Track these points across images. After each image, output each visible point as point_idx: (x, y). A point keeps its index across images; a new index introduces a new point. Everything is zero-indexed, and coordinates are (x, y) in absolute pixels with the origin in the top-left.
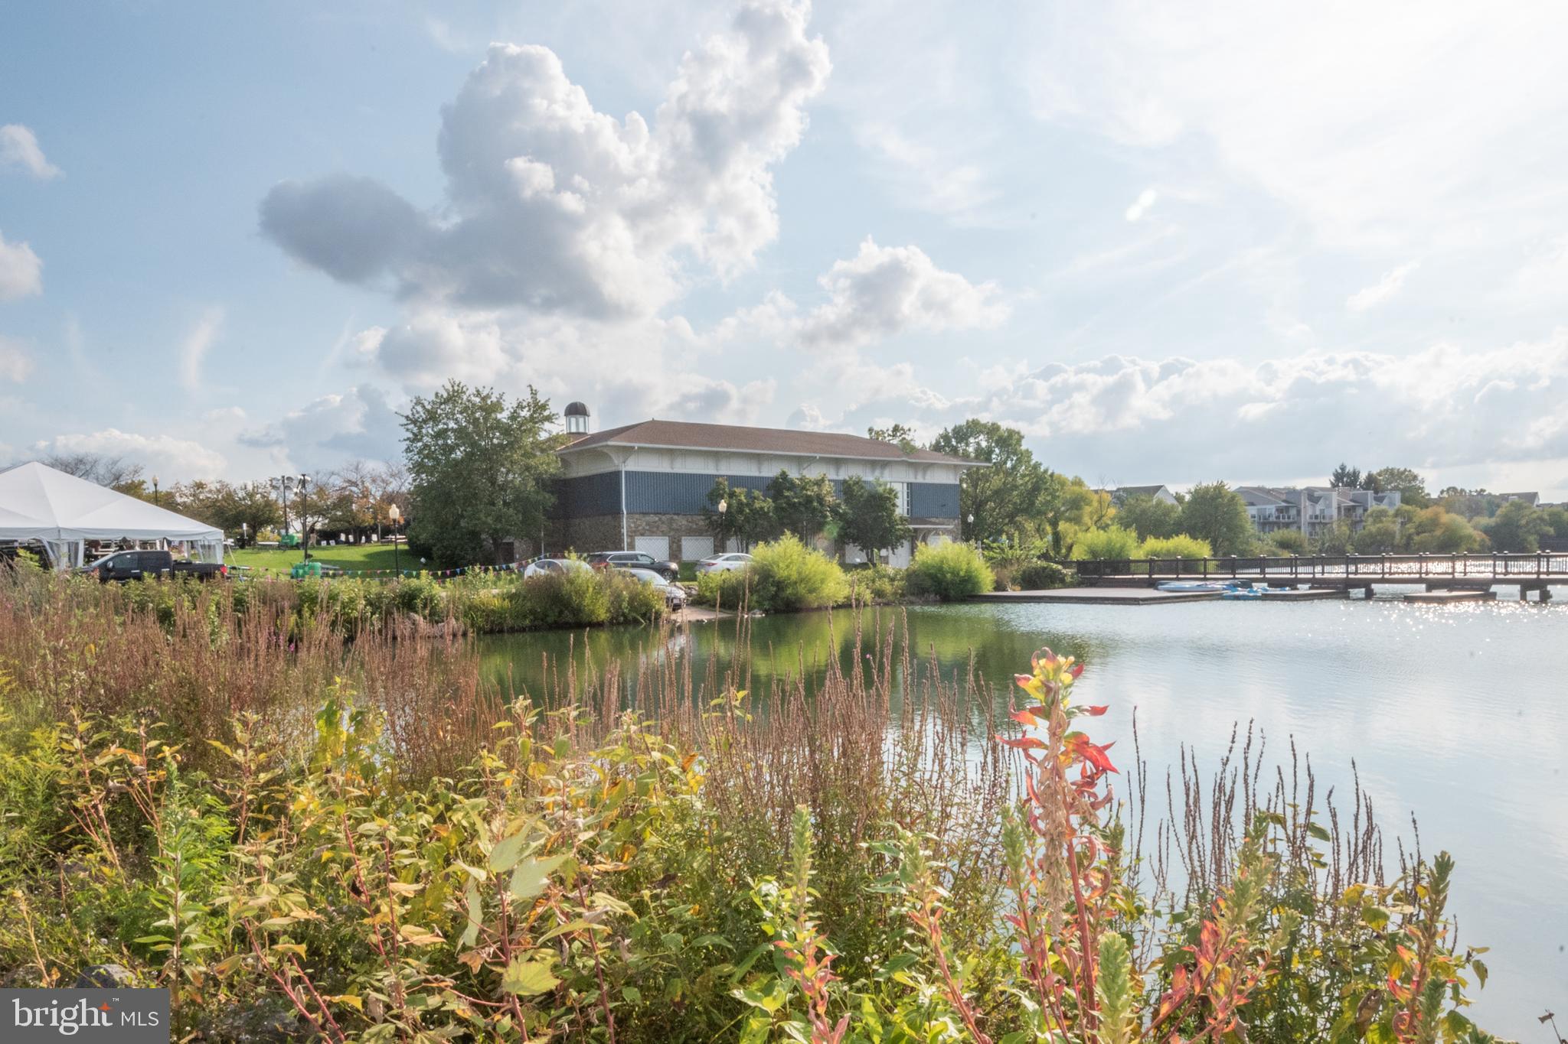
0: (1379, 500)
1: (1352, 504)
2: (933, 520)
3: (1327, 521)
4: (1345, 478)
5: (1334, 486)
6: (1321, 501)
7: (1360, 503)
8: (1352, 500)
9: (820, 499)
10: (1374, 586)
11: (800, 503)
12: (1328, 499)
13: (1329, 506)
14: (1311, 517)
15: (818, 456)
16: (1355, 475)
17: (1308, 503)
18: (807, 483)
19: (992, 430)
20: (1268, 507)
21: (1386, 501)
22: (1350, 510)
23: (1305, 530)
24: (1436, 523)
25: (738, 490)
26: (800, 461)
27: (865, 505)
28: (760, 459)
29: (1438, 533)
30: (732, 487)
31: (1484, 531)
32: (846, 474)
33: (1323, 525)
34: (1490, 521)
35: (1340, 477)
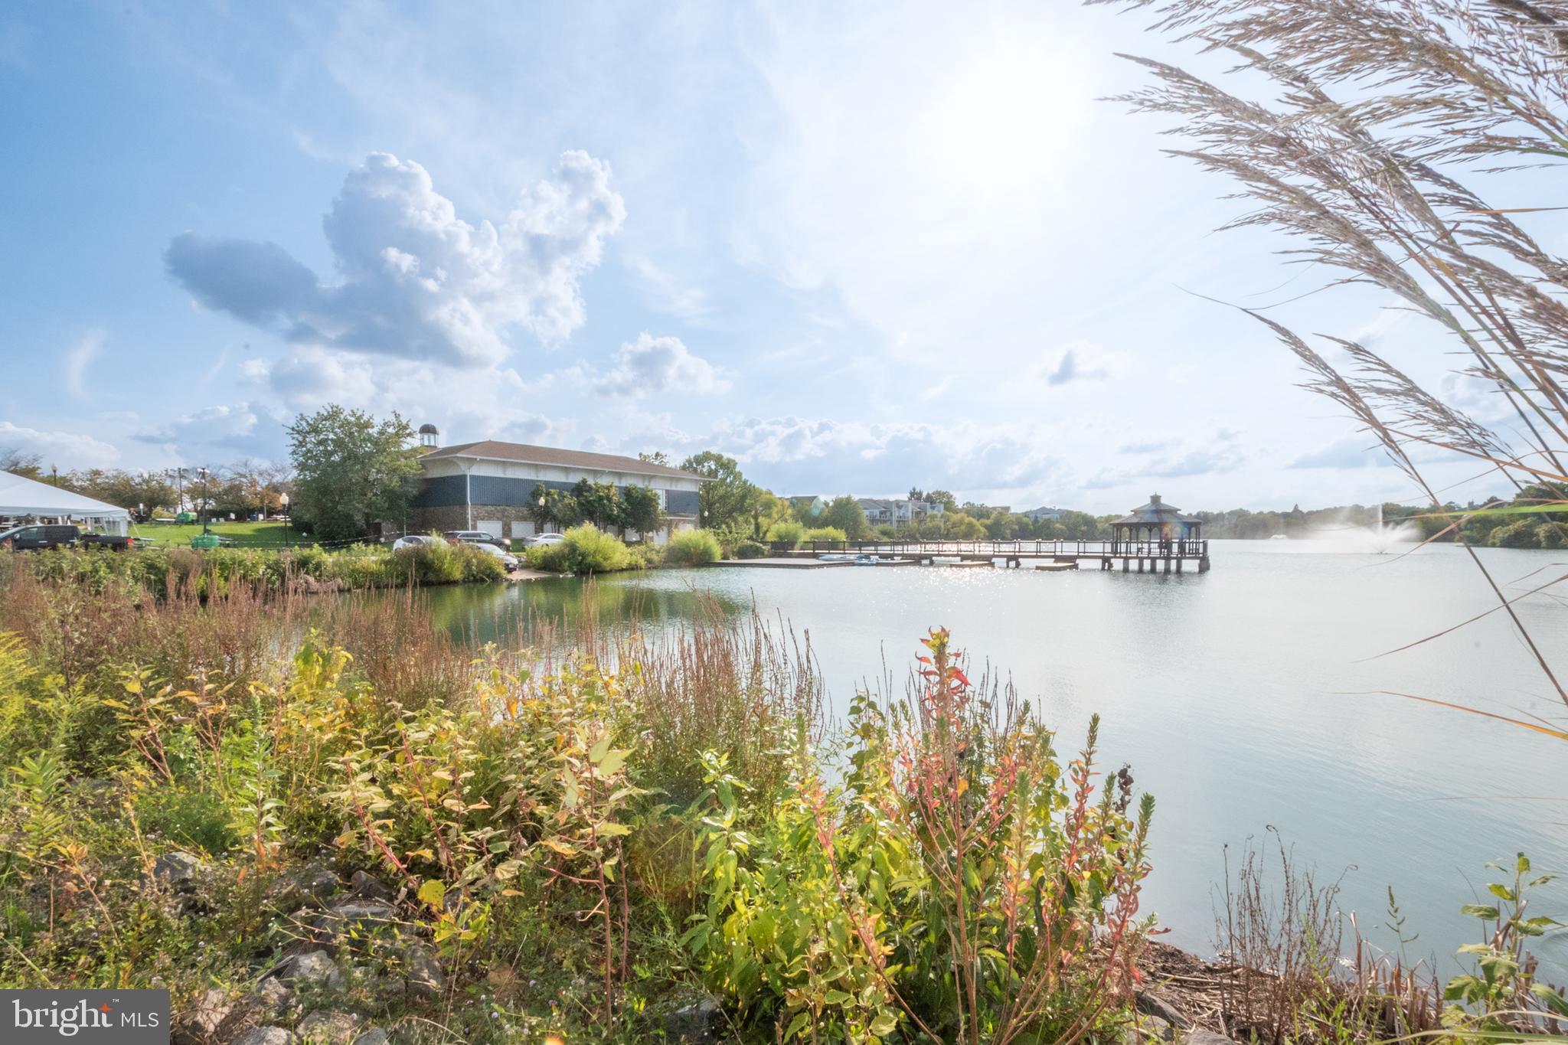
0: (933, 508)
1: (919, 510)
2: (682, 513)
3: (906, 519)
4: (915, 495)
5: (910, 499)
6: (903, 508)
7: (923, 510)
8: (919, 508)
9: (609, 498)
10: (934, 558)
11: (595, 501)
12: (907, 506)
13: (907, 511)
14: (898, 517)
15: (607, 470)
16: (921, 494)
17: (896, 509)
18: (600, 487)
19: (718, 459)
21: (936, 508)
22: (918, 513)
23: (895, 525)
24: (961, 522)
25: (552, 491)
26: (595, 473)
27: (640, 503)
28: (566, 470)
29: (963, 527)
30: (548, 488)
31: (986, 527)
32: (626, 483)
33: (904, 522)
34: (988, 522)
35: (912, 494)
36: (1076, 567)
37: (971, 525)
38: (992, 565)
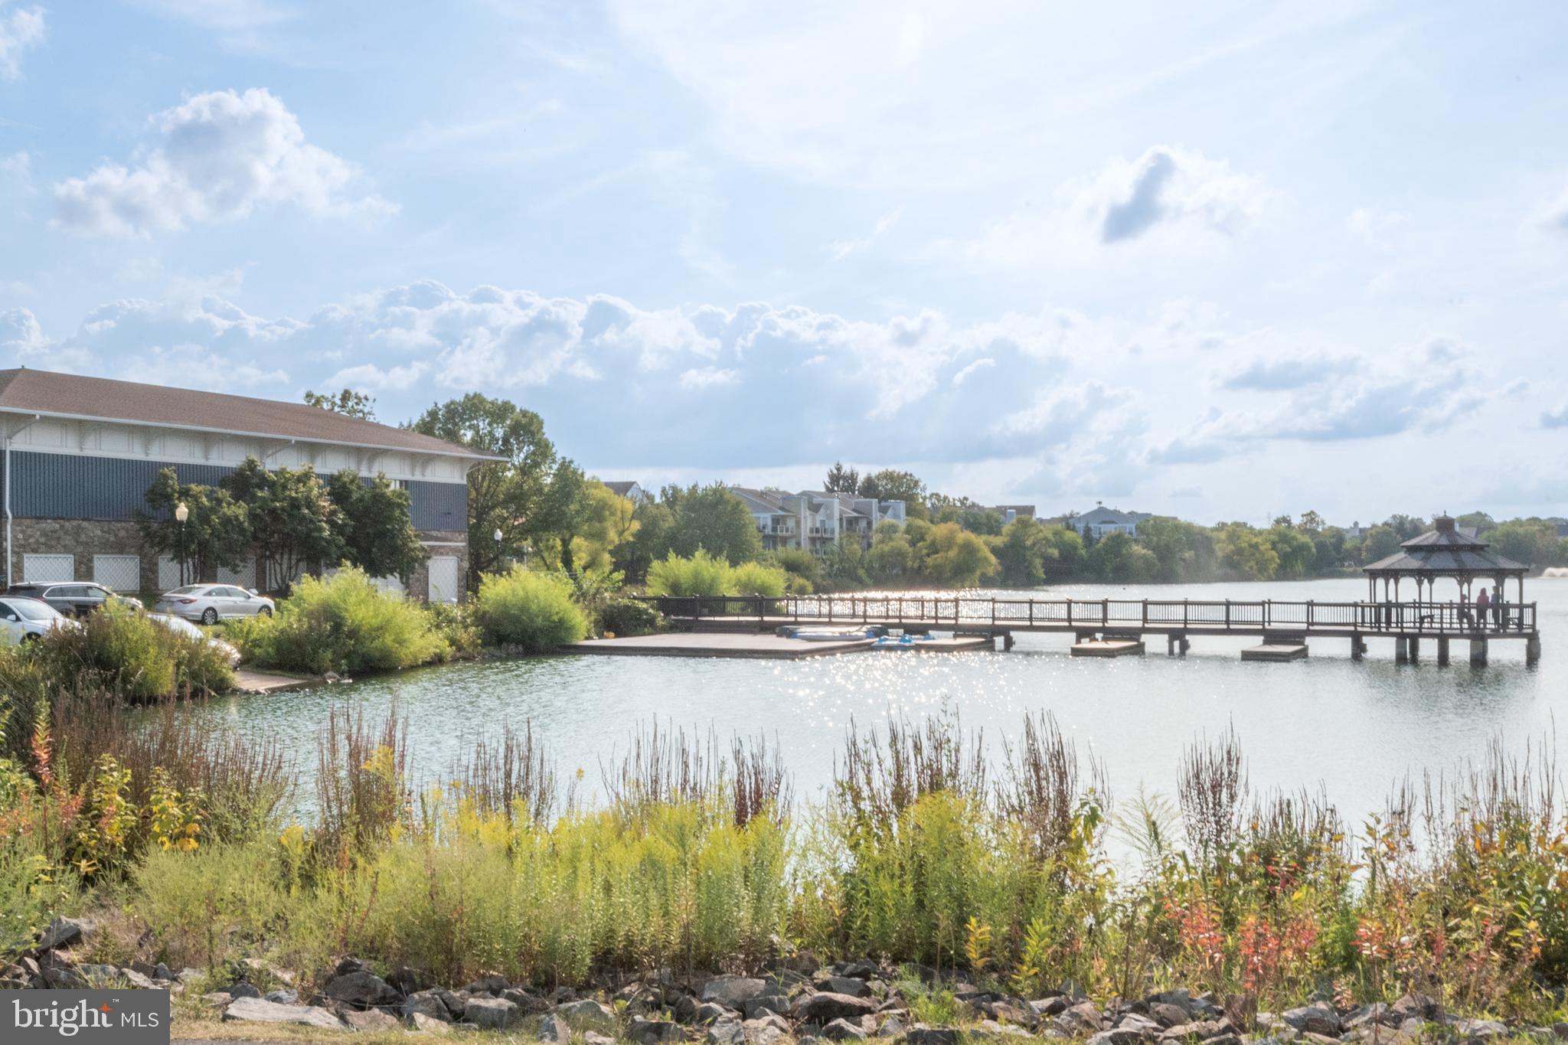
0: (884, 510)
1: (855, 514)
2: (434, 533)
3: (828, 536)
4: (840, 482)
5: (830, 491)
6: (822, 510)
7: (863, 514)
8: (854, 510)
9: (310, 504)
10: (1013, 634)
11: (283, 509)
12: (829, 507)
13: (830, 517)
14: (812, 531)
15: (294, 439)
16: (852, 478)
17: (808, 513)
18: (289, 479)
19: (500, 412)
20: (762, 515)
21: (890, 512)
22: (851, 523)
23: (805, 545)
24: (949, 542)
25: (194, 488)
26: (264, 445)
27: (367, 511)
28: (207, 439)
29: (952, 554)
30: (182, 479)
31: (995, 551)
32: (332, 465)
33: (824, 541)
34: (998, 541)
35: (835, 479)
36: (1303, 654)
37: (969, 549)
38: (1138, 650)
